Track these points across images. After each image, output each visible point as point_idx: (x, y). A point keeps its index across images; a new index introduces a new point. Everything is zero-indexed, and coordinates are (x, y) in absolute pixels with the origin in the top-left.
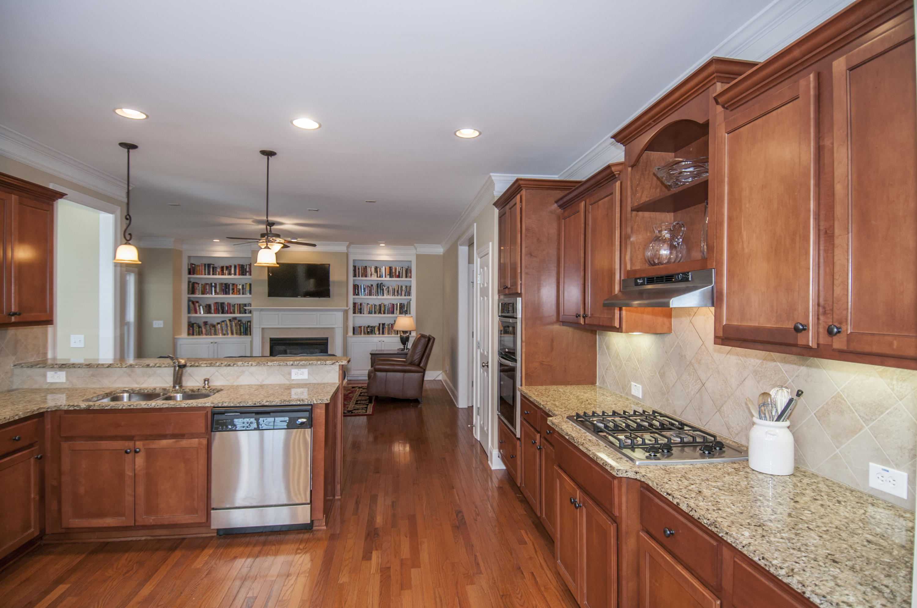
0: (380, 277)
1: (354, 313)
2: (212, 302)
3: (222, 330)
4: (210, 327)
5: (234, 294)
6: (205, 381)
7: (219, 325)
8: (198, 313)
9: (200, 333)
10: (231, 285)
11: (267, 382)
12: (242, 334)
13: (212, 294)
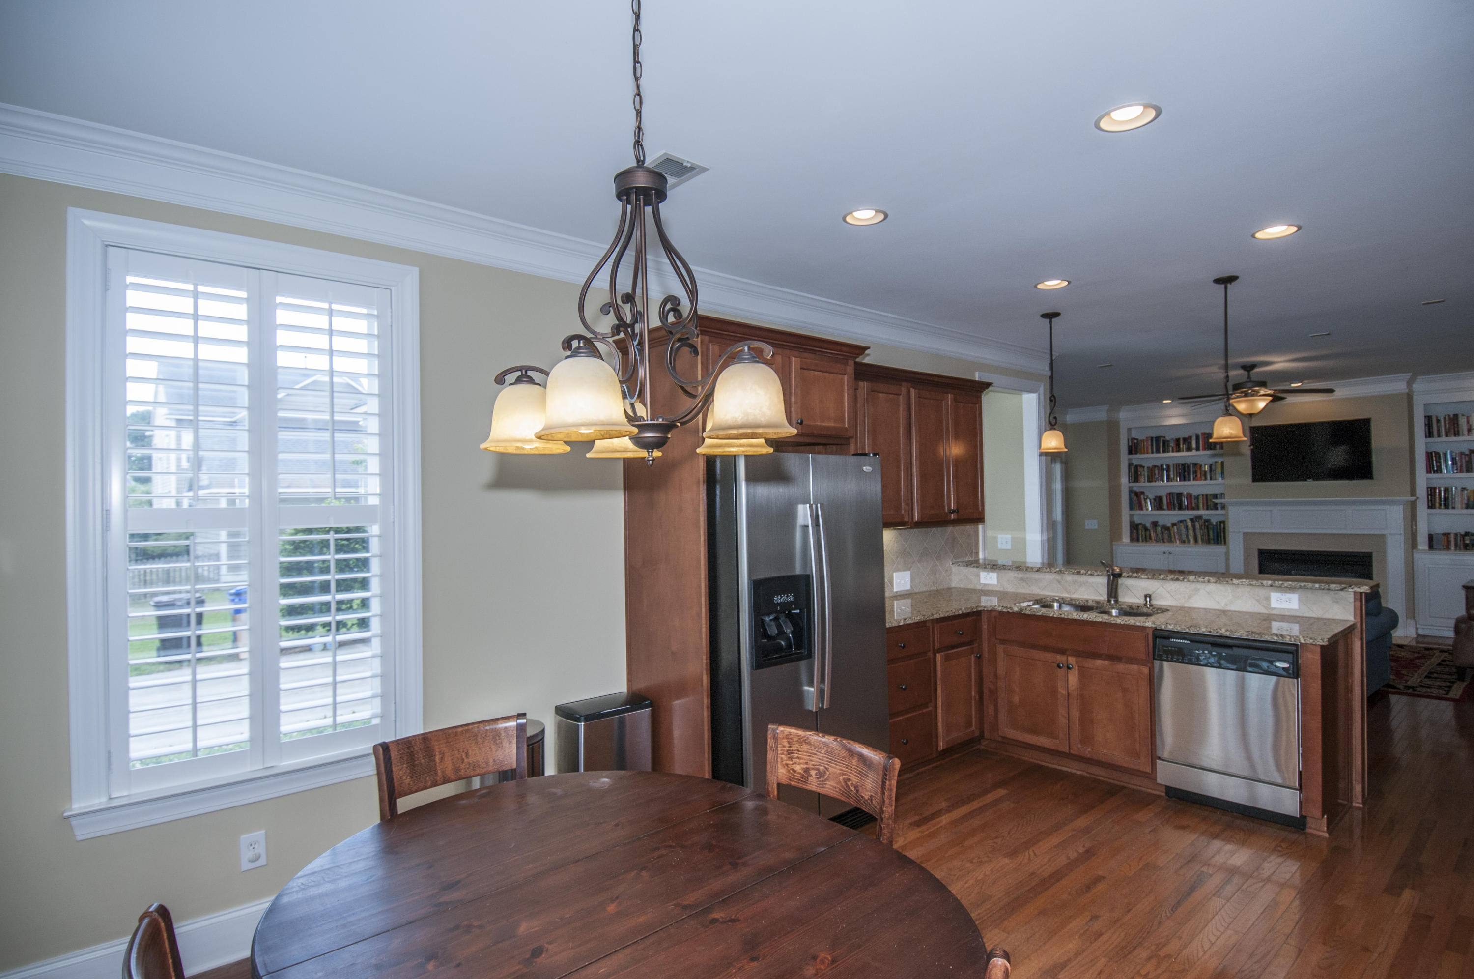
1: (1431, 506)
2: (1163, 493)
3: (1180, 535)
4: (1161, 530)
5: (1197, 480)
6: (1146, 596)
7: (1175, 527)
8: (1144, 508)
9: (1147, 539)
10: (1191, 466)
11: (1233, 608)
12: (1212, 541)
13: (1163, 481)
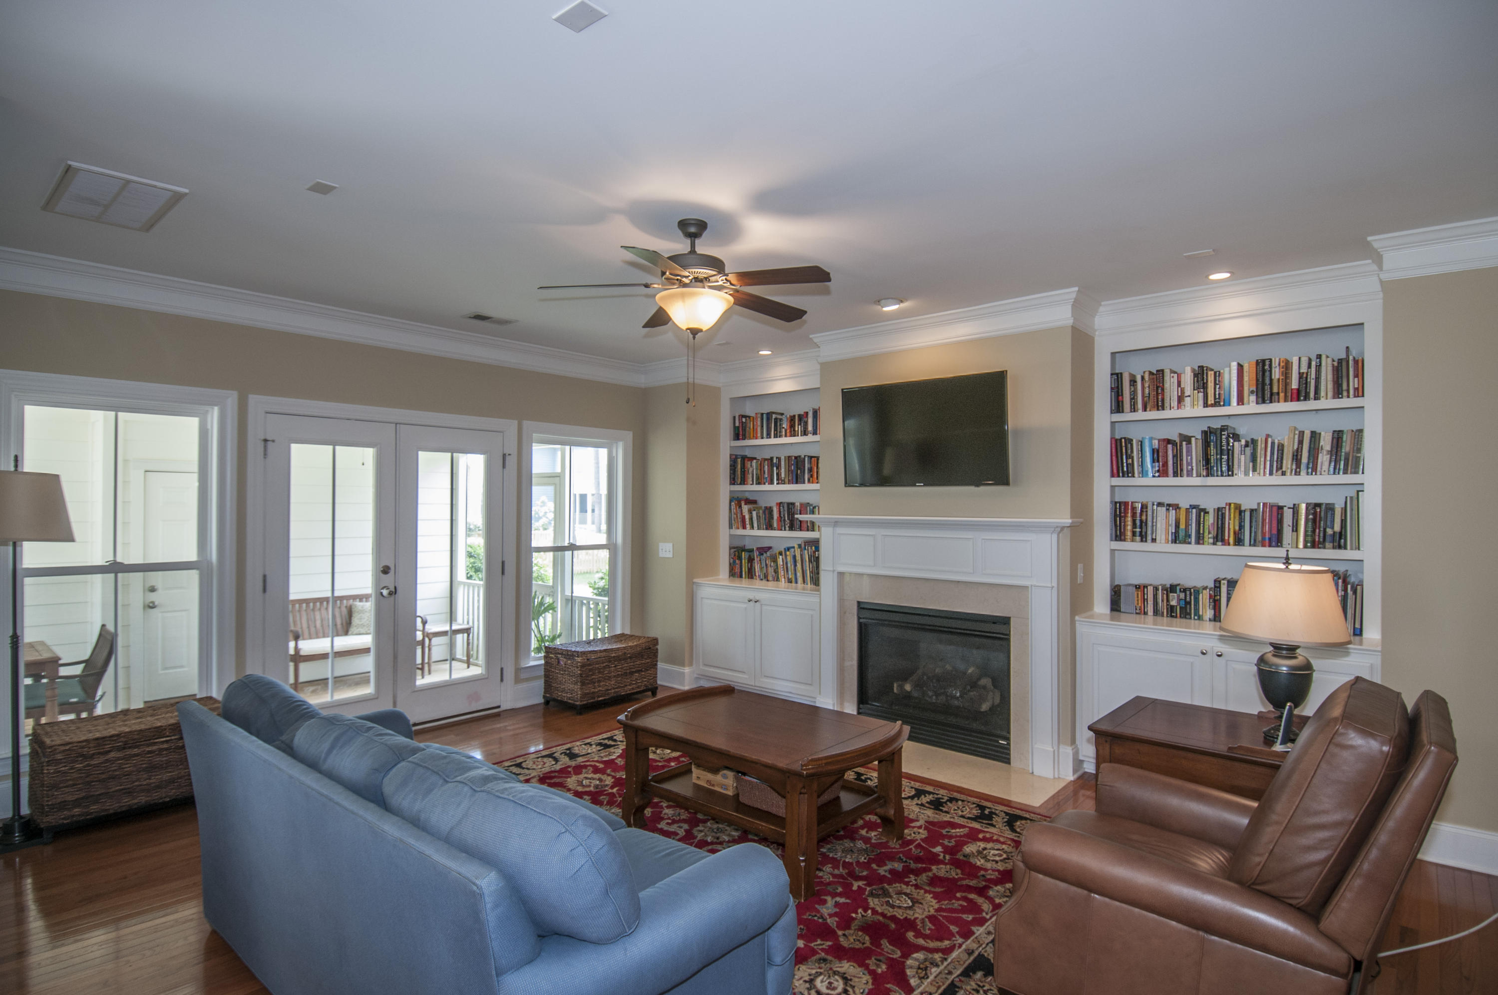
0: (1216, 404)
1: (1119, 535)
2: (772, 503)
3: (787, 570)
4: (767, 561)
5: (813, 482)
7: (781, 557)
8: (748, 526)
9: (751, 574)
13: (773, 483)
